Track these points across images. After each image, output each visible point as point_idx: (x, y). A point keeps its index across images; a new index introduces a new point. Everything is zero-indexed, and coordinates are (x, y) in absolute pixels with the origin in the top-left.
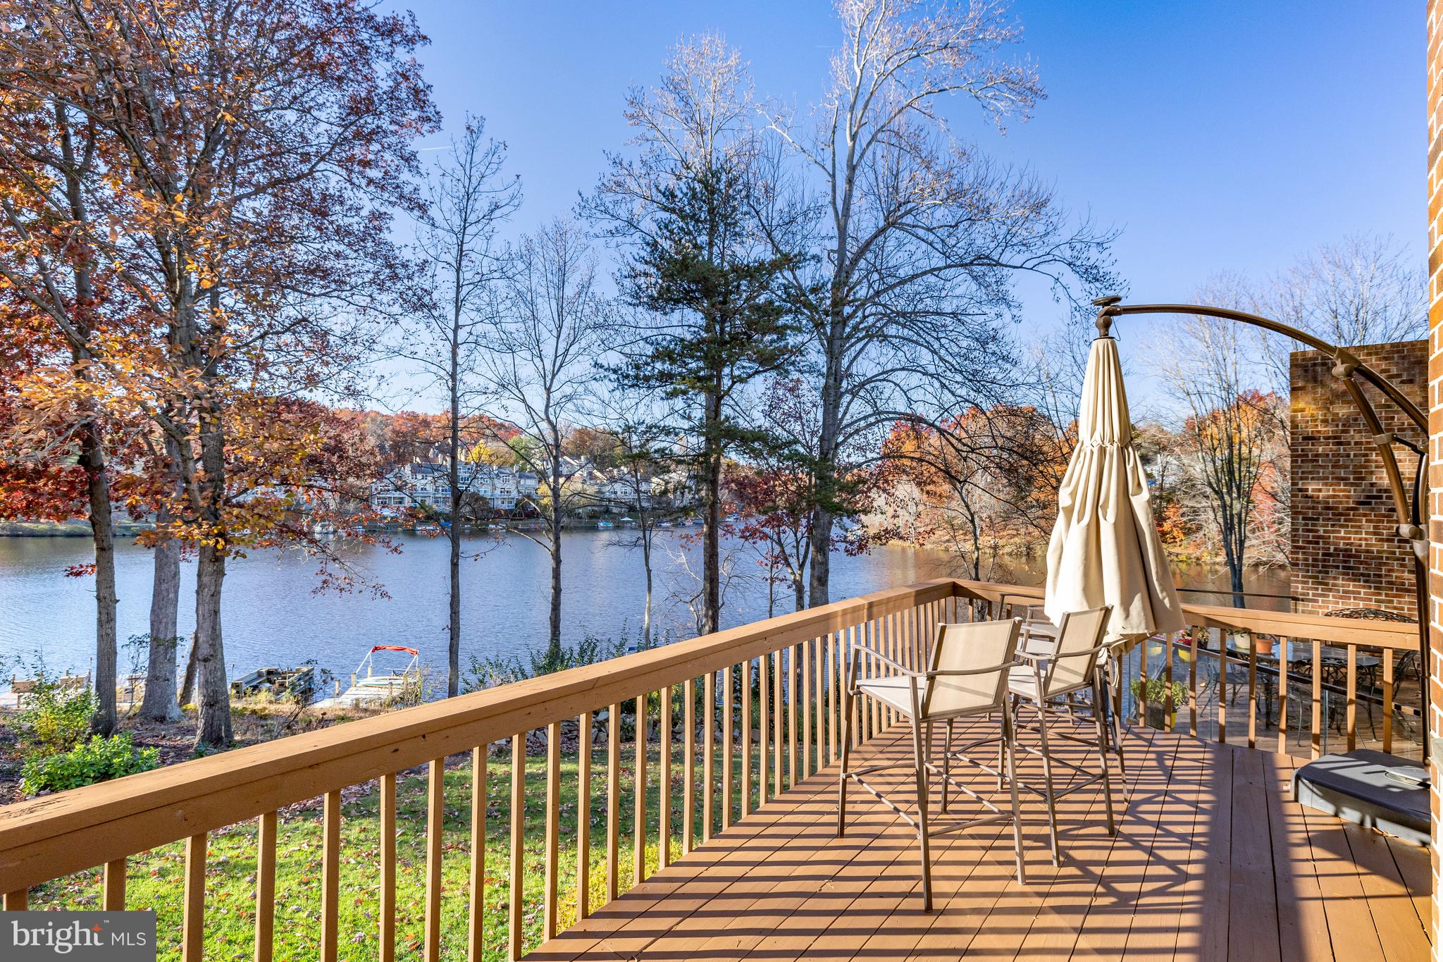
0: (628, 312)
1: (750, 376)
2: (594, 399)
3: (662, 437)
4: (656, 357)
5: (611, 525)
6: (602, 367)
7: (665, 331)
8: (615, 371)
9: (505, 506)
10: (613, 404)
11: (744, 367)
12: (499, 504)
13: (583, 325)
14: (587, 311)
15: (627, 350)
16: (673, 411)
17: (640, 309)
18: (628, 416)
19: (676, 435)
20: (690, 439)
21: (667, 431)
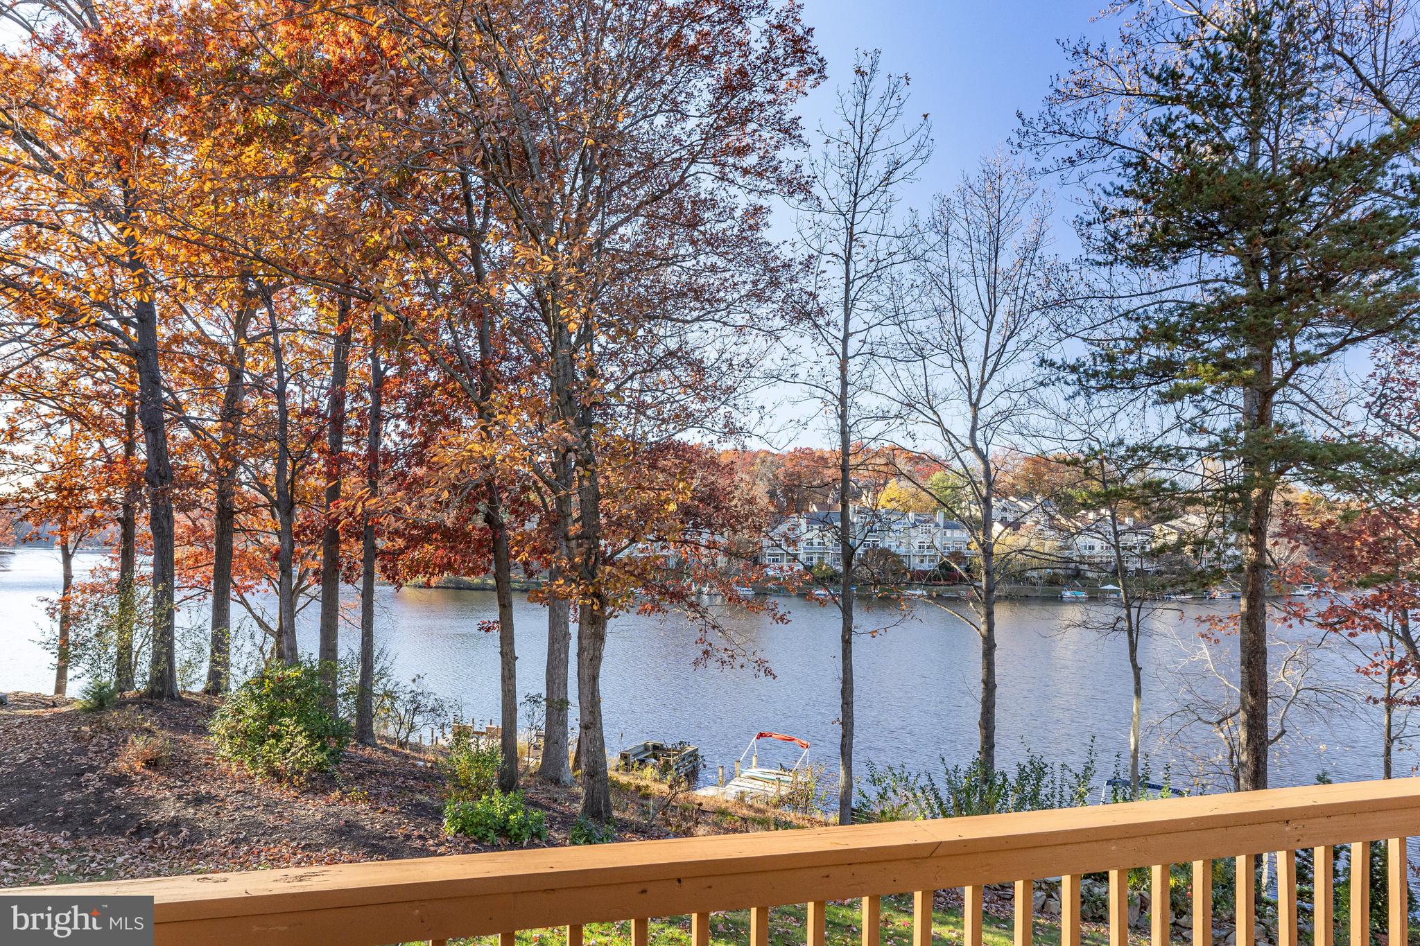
0: (1099, 278)
1: (1332, 349)
2: (1044, 412)
3: (1156, 463)
4: (1143, 338)
5: (1083, 595)
6: (1052, 364)
7: (1165, 295)
8: (1074, 369)
9: (926, 566)
10: (1074, 418)
11: (1320, 336)
12: (916, 564)
13: (1027, 306)
14: (1033, 286)
15: (1098, 334)
16: (1179, 422)
17: (1120, 268)
18: (1100, 434)
19: (1182, 459)
20: (1210, 464)
21: (1165, 454)
